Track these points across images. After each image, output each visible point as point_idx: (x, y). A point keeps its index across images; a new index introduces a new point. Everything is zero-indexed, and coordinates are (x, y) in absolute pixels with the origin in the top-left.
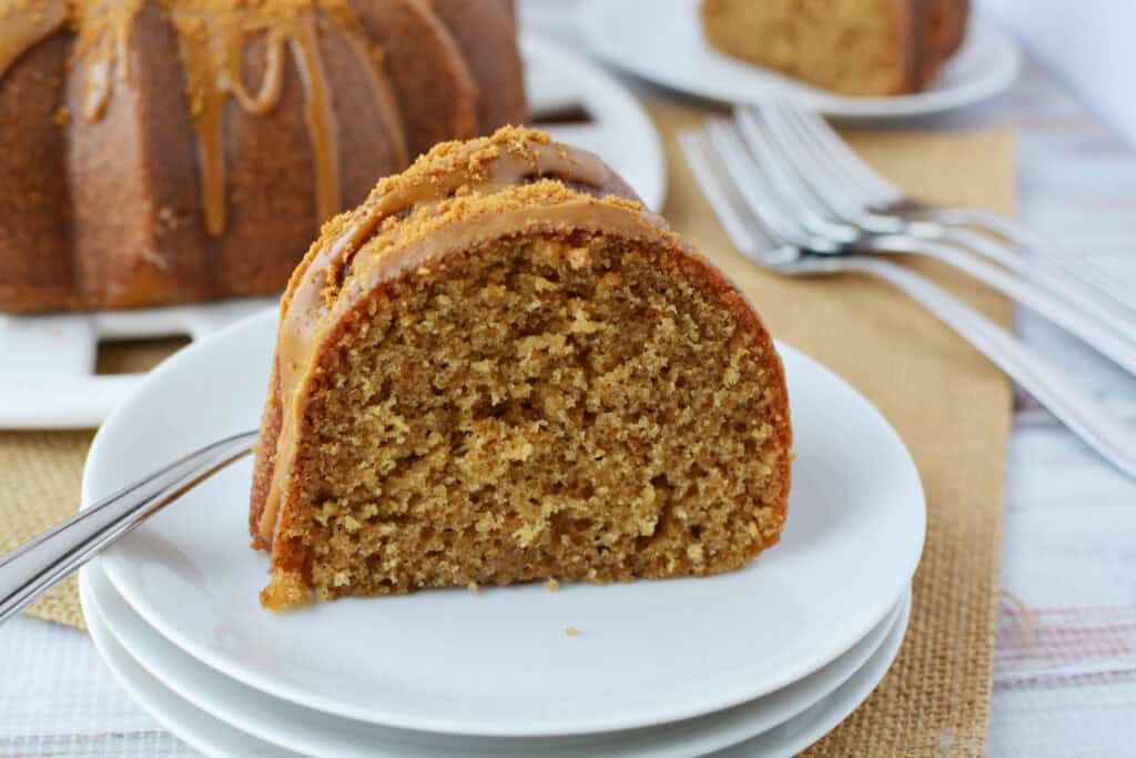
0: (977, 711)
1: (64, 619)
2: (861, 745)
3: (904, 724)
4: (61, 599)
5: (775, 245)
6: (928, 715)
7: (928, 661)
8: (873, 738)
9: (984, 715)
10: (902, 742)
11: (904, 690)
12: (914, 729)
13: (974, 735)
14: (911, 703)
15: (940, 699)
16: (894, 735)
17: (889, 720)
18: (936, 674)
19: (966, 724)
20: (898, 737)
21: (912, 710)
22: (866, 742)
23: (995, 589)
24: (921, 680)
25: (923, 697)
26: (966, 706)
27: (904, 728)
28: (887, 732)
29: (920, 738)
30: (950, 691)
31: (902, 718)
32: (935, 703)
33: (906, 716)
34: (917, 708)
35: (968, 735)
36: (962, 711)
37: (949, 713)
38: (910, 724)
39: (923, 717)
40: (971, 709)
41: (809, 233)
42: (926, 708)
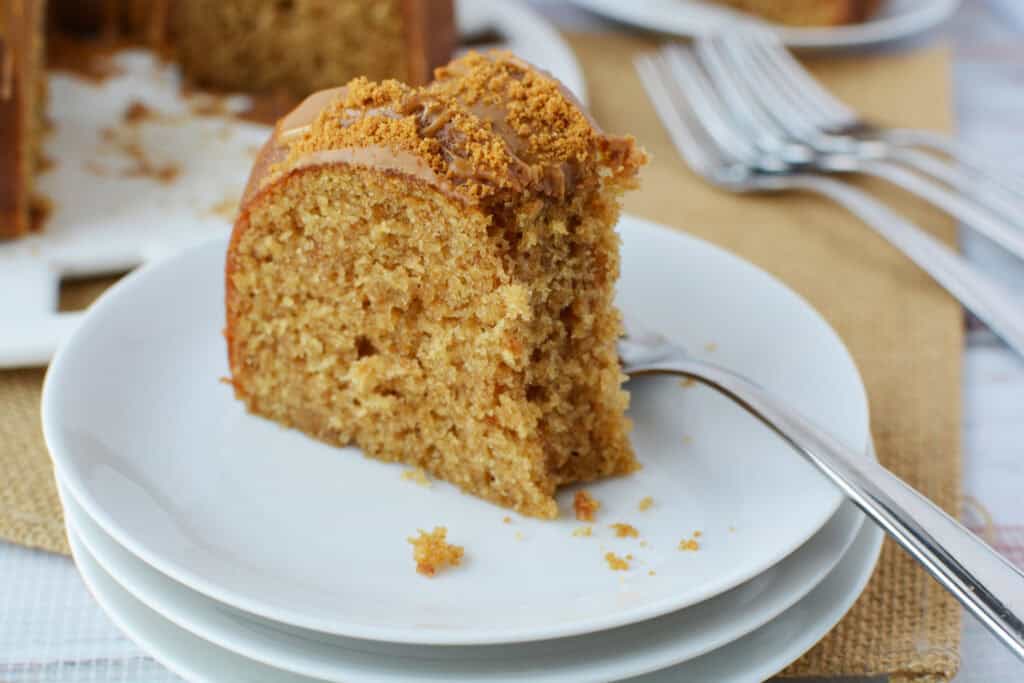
0: (949, 614)
1: (48, 545)
2: (838, 650)
3: (879, 628)
4: (45, 526)
5: (727, 163)
6: (901, 618)
7: (899, 564)
8: (849, 644)
9: (955, 617)
10: (878, 646)
11: (877, 595)
12: (889, 633)
13: (949, 638)
14: (884, 607)
15: (912, 603)
16: (869, 640)
17: (863, 625)
18: (907, 579)
19: (939, 627)
20: (873, 642)
21: (886, 615)
22: (843, 647)
23: (959, 492)
24: (892, 584)
25: (896, 602)
26: (938, 609)
27: (879, 632)
28: (862, 638)
29: (894, 643)
30: (922, 594)
31: (876, 623)
32: (907, 606)
33: (880, 619)
34: (890, 612)
35: (943, 638)
36: (935, 614)
37: (921, 616)
38: (885, 629)
39: (897, 621)
40: (944, 612)
41: (761, 152)
42: (899, 612)
